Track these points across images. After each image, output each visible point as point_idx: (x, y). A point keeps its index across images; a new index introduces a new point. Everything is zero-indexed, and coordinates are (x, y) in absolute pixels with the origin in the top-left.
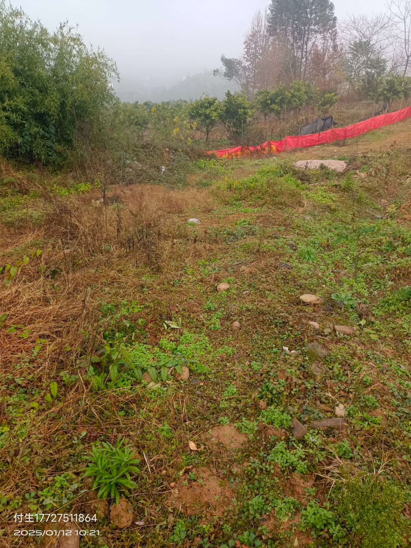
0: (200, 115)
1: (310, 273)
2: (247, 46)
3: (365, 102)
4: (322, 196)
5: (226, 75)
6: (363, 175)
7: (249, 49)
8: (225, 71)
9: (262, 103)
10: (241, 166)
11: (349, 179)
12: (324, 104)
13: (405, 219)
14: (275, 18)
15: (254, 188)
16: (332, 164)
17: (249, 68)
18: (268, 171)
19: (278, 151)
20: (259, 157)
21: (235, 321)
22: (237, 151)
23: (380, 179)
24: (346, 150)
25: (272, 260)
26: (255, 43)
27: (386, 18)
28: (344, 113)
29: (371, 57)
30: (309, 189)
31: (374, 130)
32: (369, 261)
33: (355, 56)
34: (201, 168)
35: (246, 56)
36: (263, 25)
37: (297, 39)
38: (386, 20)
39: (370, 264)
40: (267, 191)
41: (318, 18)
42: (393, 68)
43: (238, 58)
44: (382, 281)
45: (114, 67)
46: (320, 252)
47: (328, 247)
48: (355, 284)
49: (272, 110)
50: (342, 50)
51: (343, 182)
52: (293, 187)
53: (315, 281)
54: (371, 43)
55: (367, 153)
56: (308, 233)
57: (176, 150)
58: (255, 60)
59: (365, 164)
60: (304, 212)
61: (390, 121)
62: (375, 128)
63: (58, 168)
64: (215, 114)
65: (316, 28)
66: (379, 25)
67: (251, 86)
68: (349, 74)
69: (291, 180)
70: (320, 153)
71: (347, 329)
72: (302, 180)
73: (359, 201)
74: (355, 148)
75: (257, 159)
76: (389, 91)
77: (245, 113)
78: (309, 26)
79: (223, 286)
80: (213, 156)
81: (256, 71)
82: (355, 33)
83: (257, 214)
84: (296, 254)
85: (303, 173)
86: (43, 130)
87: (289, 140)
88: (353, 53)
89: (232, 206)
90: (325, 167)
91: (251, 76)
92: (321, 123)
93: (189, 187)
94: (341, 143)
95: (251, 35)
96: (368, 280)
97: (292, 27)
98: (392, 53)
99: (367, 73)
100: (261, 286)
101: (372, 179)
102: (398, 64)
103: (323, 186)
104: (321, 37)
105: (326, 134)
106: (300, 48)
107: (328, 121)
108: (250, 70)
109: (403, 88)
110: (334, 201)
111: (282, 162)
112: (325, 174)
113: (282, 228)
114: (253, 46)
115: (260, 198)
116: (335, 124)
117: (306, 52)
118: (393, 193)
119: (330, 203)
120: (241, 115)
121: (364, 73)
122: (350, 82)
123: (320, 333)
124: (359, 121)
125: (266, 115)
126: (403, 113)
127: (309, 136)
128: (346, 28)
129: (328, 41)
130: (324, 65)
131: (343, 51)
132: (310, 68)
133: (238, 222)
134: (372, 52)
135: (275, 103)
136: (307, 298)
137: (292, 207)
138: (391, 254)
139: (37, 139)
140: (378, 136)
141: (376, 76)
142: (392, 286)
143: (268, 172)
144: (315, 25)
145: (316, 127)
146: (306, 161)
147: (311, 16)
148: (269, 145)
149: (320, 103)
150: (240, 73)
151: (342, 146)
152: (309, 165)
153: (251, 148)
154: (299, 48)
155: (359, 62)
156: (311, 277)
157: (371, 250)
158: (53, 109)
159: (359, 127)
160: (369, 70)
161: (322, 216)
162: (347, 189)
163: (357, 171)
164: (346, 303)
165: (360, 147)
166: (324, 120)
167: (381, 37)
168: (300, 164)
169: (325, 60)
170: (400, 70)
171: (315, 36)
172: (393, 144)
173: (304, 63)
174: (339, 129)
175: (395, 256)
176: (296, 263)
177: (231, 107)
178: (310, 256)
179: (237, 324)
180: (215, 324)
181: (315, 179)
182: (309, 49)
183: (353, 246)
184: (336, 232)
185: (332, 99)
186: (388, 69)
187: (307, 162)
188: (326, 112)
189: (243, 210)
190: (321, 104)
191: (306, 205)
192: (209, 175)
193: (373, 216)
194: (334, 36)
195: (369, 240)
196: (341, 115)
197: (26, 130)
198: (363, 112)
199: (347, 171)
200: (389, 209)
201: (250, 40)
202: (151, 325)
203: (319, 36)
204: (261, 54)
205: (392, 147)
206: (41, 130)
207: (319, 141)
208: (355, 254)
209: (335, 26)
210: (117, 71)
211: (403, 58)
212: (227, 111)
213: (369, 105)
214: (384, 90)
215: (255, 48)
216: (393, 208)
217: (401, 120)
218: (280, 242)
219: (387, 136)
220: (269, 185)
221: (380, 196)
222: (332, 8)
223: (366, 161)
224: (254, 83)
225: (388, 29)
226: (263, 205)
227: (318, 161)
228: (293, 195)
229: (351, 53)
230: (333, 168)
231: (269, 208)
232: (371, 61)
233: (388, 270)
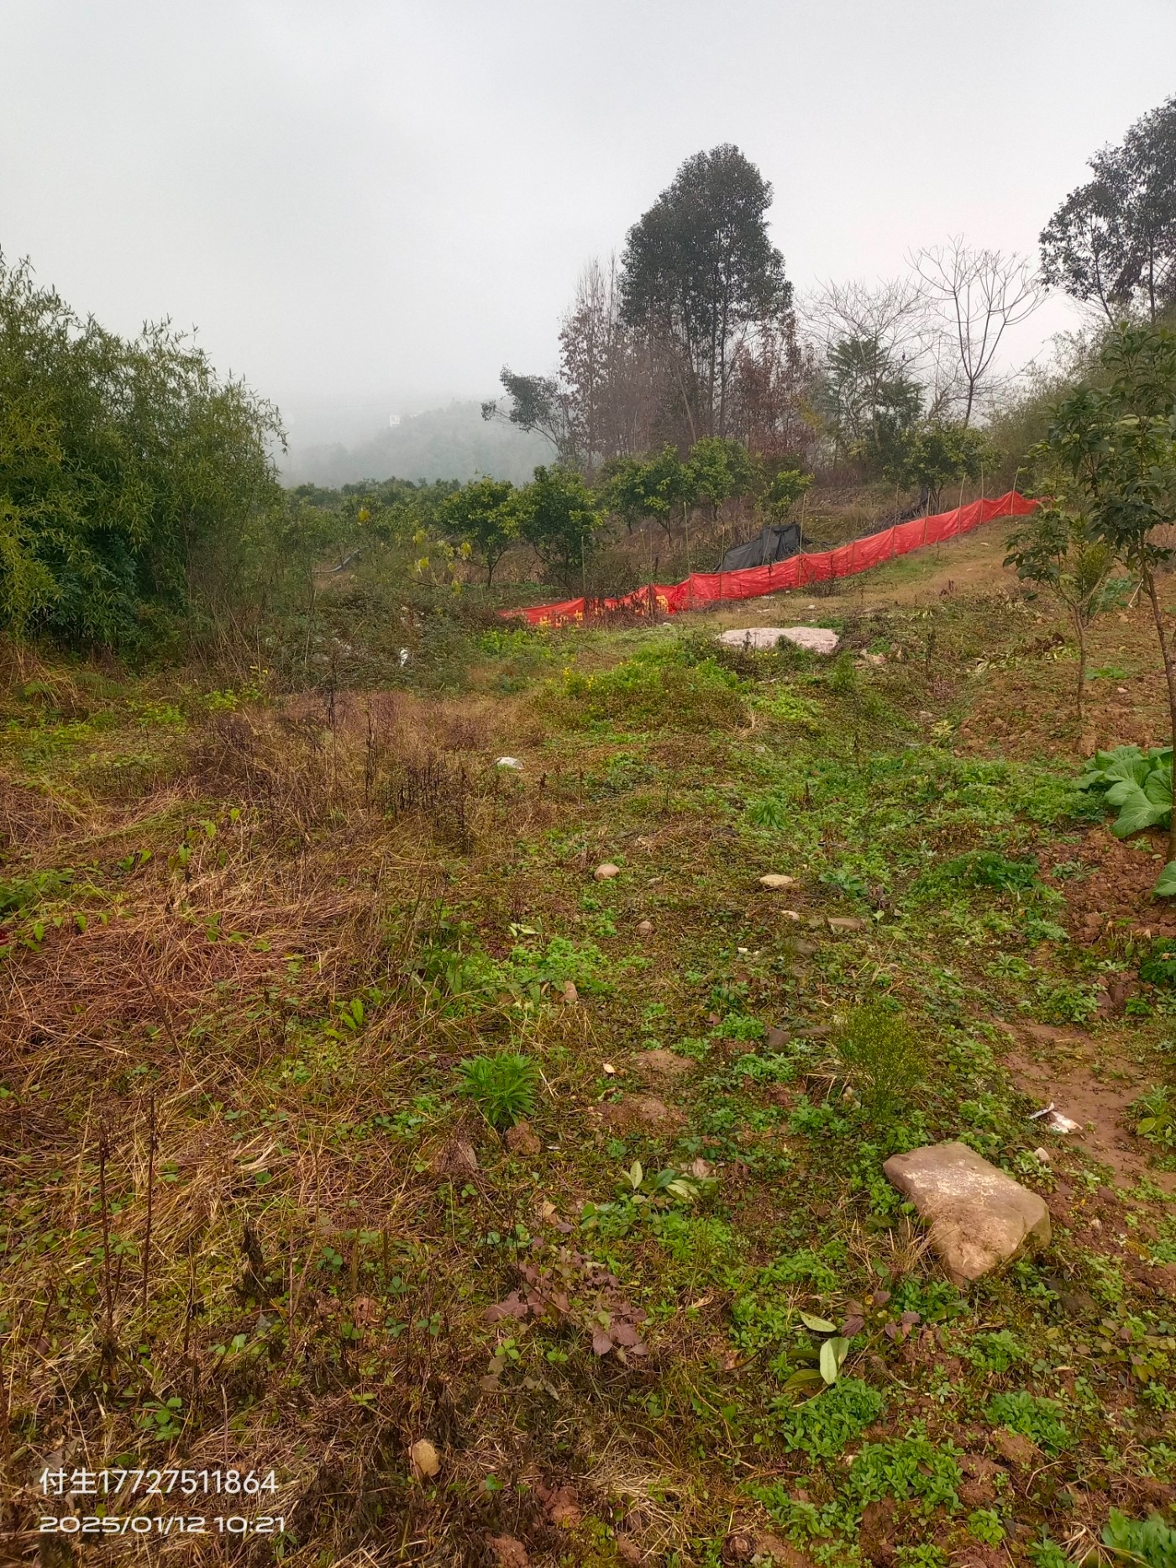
0: (471, 525)
1: (776, 844)
2: (567, 346)
3: (877, 486)
4: (787, 704)
5: (516, 417)
6: (877, 659)
7: (574, 352)
8: (513, 408)
9: (623, 493)
10: (589, 644)
11: (844, 667)
12: (776, 496)
13: (970, 748)
14: (638, 285)
15: (634, 692)
16: (804, 636)
17: (576, 399)
18: (658, 653)
19: (672, 608)
20: (630, 623)
21: (642, 920)
22: (572, 611)
23: (916, 668)
24: (836, 605)
25: (699, 824)
26: (589, 338)
27: (910, 290)
28: (827, 514)
29: (884, 378)
30: (758, 692)
31: (903, 556)
32: (891, 821)
33: (844, 375)
34: (492, 652)
35: (566, 370)
36: (607, 295)
37: (696, 334)
38: (911, 294)
39: (893, 827)
40: (664, 697)
41: (745, 285)
42: (941, 404)
43: (546, 376)
44: (915, 852)
45: (274, 418)
46: (794, 812)
47: (808, 802)
48: (864, 862)
49: (649, 510)
50: (810, 359)
51: (831, 675)
52: (722, 686)
53: (786, 857)
54: (882, 344)
55: (887, 610)
56: (764, 779)
57: (428, 610)
58: (589, 380)
59: (881, 634)
60: (752, 738)
61: (941, 535)
62: (904, 550)
63: (140, 660)
64: (511, 522)
65: (743, 306)
66: (897, 304)
67: (584, 445)
68: (833, 418)
69: (715, 673)
70: (774, 611)
71: (850, 922)
72: (739, 672)
73: (870, 714)
74: (855, 600)
75: (626, 629)
76: (931, 461)
77: (587, 520)
78: (726, 302)
79: (607, 869)
80: (515, 624)
81: (595, 407)
82: (841, 323)
83: (650, 745)
84: (743, 815)
85: (741, 656)
86: (109, 567)
87: (700, 582)
88: (838, 368)
89: (587, 730)
90: (789, 644)
91: (583, 420)
92: (771, 542)
93: (474, 694)
94: (826, 587)
95: (577, 319)
96: (889, 853)
97: (683, 303)
98: (933, 369)
99: (877, 416)
100: (683, 868)
101: (895, 666)
102: (951, 396)
103: (787, 684)
104: (756, 329)
105: (787, 566)
106: (707, 354)
107: (790, 537)
108: (578, 403)
109: (962, 456)
110: (814, 715)
111: (688, 634)
112: (791, 659)
113: (708, 769)
114: (584, 345)
115: (649, 711)
116: (806, 542)
117: (722, 364)
118: (946, 696)
119: (806, 718)
120: (577, 525)
121: (870, 416)
122: (838, 437)
123: (799, 926)
124: (866, 535)
125: (630, 520)
126: (968, 513)
127: (744, 575)
128: (816, 309)
129: (774, 339)
130: (770, 396)
131: (815, 364)
132: (736, 404)
133: (611, 761)
134: (886, 367)
135: (655, 493)
136: (773, 880)
137: (724, 727)
138: (934, 805)
139: (95, 590)
140: (913, 570)
141: (898, 422)
142: (934, 858)
143: (658, 657)
144: (739, 301)
145: (761, 551)
146: (745, 631)
147: (728, 278)
148: (652, 595)
149: (766, 492)
150: (552, 411)
151: (827, 595)
152: (752, 640)
153: (608, 604)
154: (704, 354)
155: (855, 390)
156: (777, 851)
157: (894, 802)
158: (136, 519)
159: (866, 549)
160: (882, 409)
161: (792, 746)
162: (841, 690)
163: (864, 652)
164: (847, 887)
165: (868, 597)
166: (780, 533)
167: (903, 331)
168: (732, 637)
169: (771, 385)
170: (957, 407)
171: (741, 325)
172: (946, 587)
173: (719, 391)
174: (817, 557)
175: (940, 808)
176: (745, 829)
177: (549, 504)
178: (773, 817)
179: (646, 925)
180: (604, 927)
181: (769, 670)
182: (728, 357)
183: (859, 797)
184: (824, 776)
185: (794, 483)
186: (928, 407)
187: (748, 633)
188: (784, 512)
189: (615, 737)
190: (770, 496)
191: (754, 723)
192: (516, 666)
193: (901, 744)
194: (790, 325)
195: (890, 784)
196: (820, 521)
197: (69, 570)
198: (873, 512)
199: (838, 650)
200: (936, 730)
201: (576, 330)
202: (486, 930)
203: (752, 327)
204: (604, 366)
205: (944, 596)
206: (103, 568)
207: (771, 584)
208: (864, 811)
209: (789, 304)
210: (282, 428)
211: (959, 380)
212: (541, 515)
213: (887, 493)
214: (919, 459)
215: (589, 351)
216: (942, 729)
217: (967, 531)
218: (709, 794)
219: (933, 569)
220: (667, 682)
221: (916, 703)
222: (779, 262)
223: (880, 630)
224: (592, 437)
225: (919, 312)
226: (660, 725)
227: (773, 630)
228: (723, 703)
229: (833, 369)
230: (808, 644)
231: (673, 732)
232: (885, 386)
233: (927, 833)
